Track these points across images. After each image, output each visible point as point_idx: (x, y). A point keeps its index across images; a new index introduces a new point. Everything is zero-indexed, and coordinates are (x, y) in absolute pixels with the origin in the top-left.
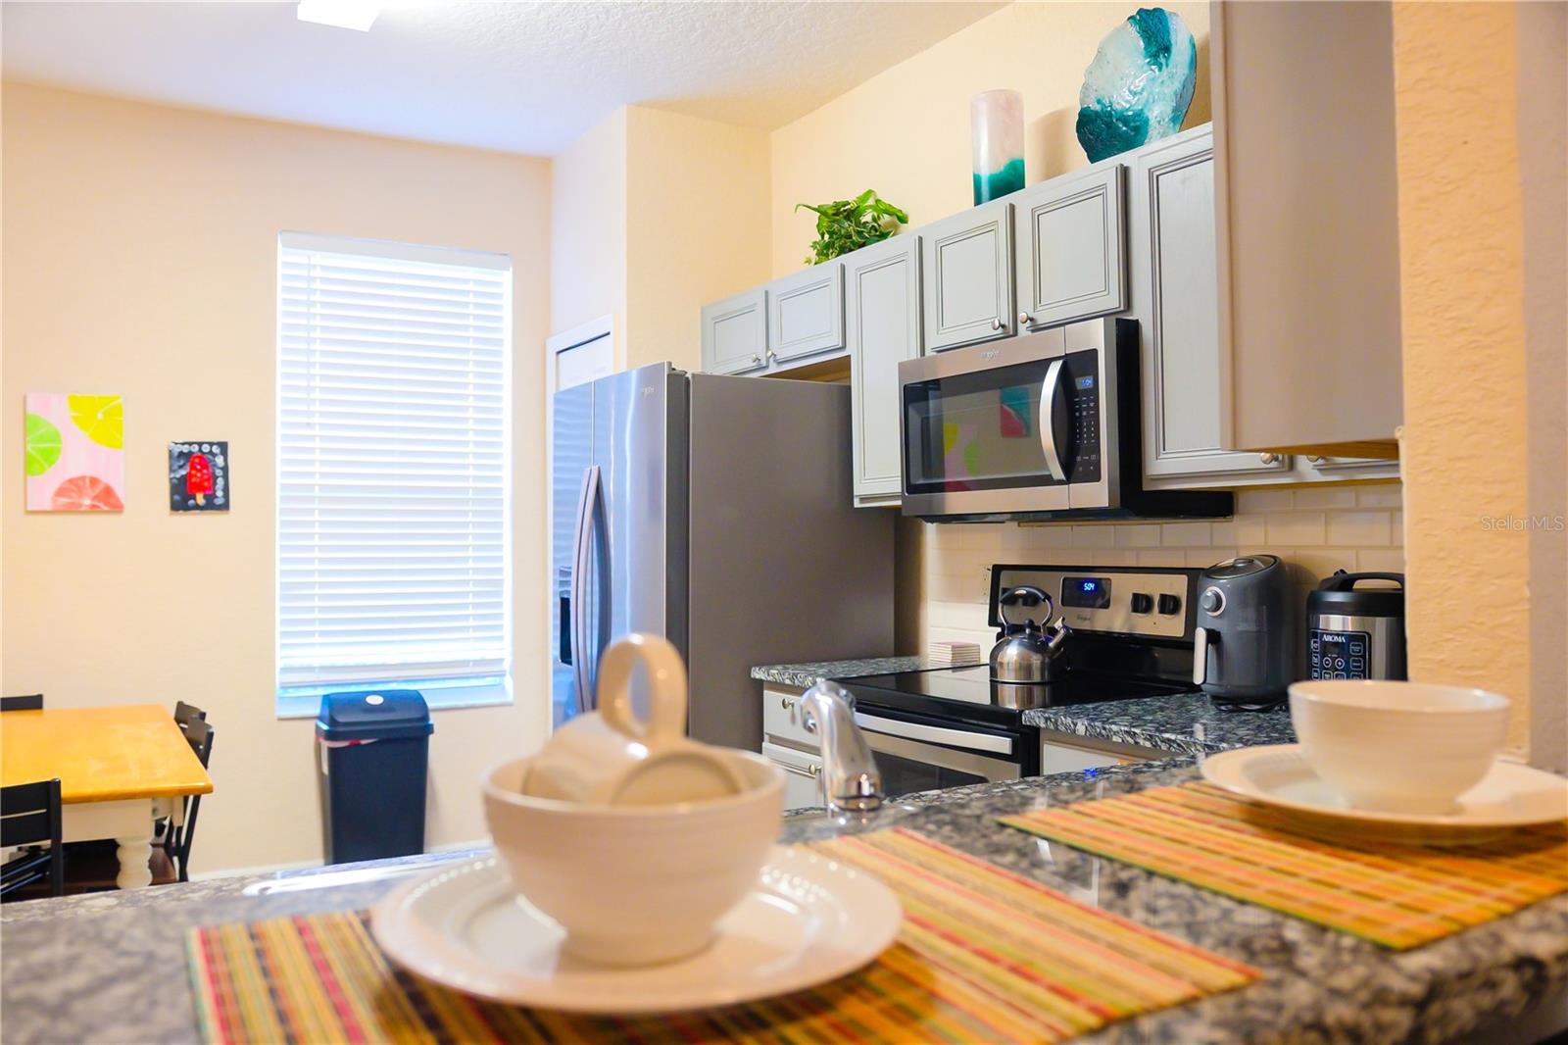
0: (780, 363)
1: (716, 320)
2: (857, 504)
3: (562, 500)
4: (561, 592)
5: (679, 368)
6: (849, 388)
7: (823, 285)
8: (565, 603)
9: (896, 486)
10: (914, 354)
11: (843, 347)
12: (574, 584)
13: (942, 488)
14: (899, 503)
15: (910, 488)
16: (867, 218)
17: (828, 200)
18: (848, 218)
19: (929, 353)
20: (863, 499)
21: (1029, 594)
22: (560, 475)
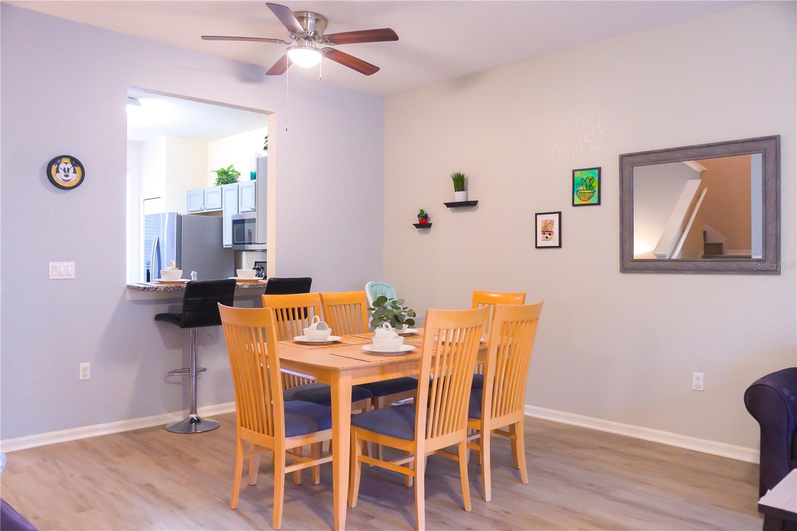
0: (207, 210)
1: (190, 196)
2: (224, 247)
3: (147, 244)
4: (147, 267)
5: (179, 213)
6: (222, 218)
7: (217, 192)
8: (148, 271)
9: (231, 243)
10: (236, 213)
11: (222, 208)
12: (151, 267)
13: (244, 244)
14: (231, 247)
15: (234, 243)
16: (230, 173)
17: (219, 168)
18: (224, 174)
19: (240, 213)
20: (226, 246)
21: (258, 268)
22: (147, 232)
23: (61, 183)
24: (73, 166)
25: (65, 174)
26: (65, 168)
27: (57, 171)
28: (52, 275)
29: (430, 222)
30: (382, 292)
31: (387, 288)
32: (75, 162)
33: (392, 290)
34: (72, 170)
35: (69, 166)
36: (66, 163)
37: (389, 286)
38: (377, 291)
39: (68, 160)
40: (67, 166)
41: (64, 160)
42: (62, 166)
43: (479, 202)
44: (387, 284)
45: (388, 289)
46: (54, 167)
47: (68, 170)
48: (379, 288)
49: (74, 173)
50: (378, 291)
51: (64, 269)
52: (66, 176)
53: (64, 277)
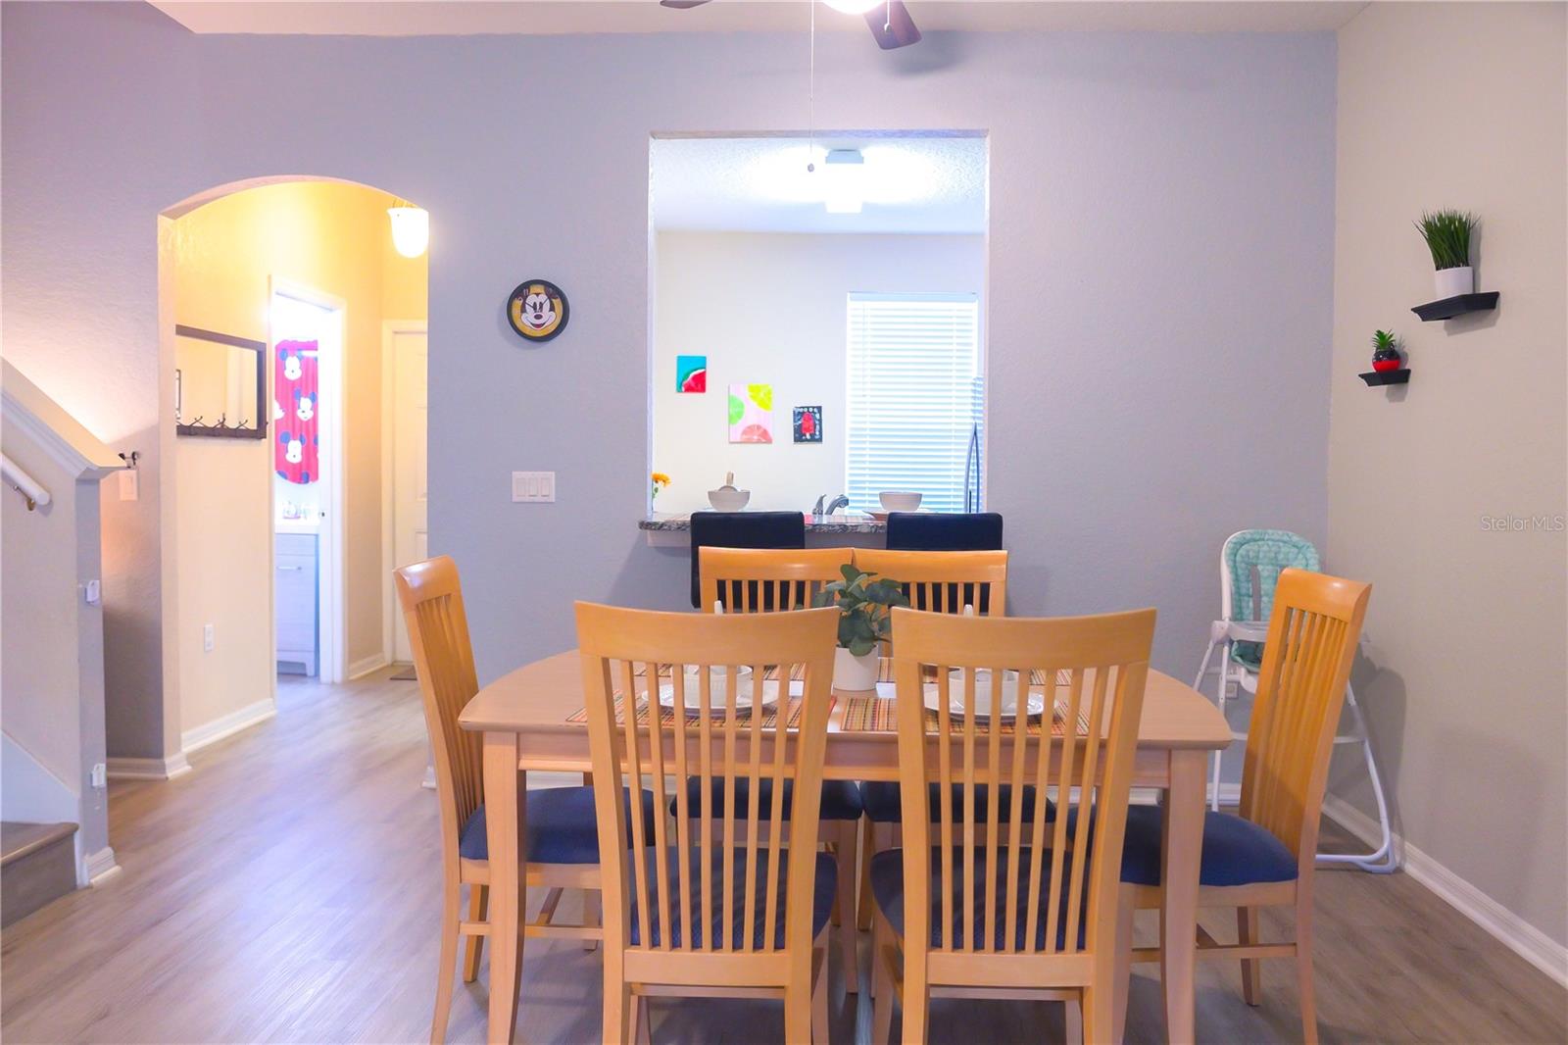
23: (528, 331)
24: (549, 298)
25: (539, 314)
26: (535, 303)
27: (523, 310)
28: (519, 494)
29: (1407, 368)
30: (1276, 558)
31: (1296, 550)
32: (554, 292)
33: (1309, 555)
34: (547, 306)
35: (543, 298)
36: (537, 294)
37: (1301, 544)
38: (1258, 557)
39: (540, 289)
40: (539, 300)
41: (535, 289)
42: (531, 299)
43: (1501, 296)
44: (1295, 539)
45: (1299, 553)
46: (518, 303)
47: (541, 304)
48: (1265, 548)
49: (551, 310)
50: (1261, 555)
51: (535, 485)
52: (538, 317)
53: (536, 499)
